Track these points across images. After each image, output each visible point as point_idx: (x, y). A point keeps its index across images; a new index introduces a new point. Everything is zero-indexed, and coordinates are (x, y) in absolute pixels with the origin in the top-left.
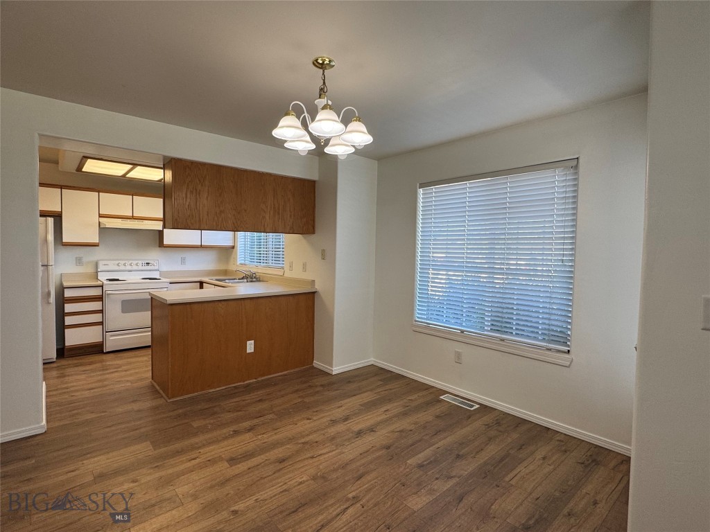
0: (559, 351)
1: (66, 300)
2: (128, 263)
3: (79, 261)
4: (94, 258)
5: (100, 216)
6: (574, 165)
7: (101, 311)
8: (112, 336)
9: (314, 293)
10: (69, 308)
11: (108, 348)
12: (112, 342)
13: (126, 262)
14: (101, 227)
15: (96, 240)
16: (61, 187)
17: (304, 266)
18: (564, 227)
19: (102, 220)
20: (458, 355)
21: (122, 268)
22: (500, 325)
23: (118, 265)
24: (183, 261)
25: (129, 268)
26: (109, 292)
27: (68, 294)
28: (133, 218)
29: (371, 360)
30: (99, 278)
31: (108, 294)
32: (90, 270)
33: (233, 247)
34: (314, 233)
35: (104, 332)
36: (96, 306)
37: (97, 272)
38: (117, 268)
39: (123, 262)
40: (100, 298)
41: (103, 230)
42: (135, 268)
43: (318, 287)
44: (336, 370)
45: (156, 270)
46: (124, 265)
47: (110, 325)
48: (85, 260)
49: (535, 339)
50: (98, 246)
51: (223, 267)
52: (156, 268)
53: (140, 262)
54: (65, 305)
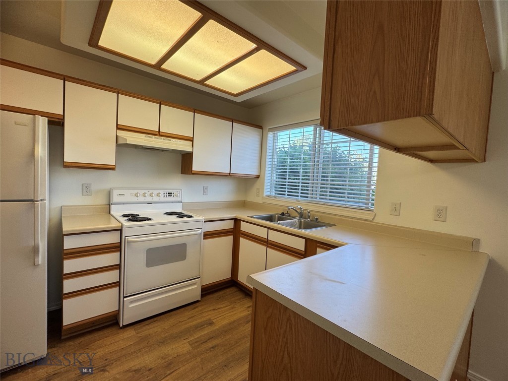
1: (67, 254)
2: (148, 193)
3: (86, 189)
4: (107, 186)
5: (119, 128)
7: (118, 267)
8: (132, 302)
10: (70, 266)
11: (126, 319)
12: (132, 311)
13: (146, 191)
14: (120, 142)
15: (112, 162)
16: (65, 78)
17: (441, 213)
19: (121, 133)
21: (141, 199)
23: (136, 195)
24: (205, 191)
25: (149, 199)
26: (130, 239)
27: (69, 244)
28: (159, 134)
30: (112, 213)
31: (129, 242)
32: (101, 201)
33: (258, 177)
35: (120, 298)
36: (110, 259)
37: (109, 205)
38: (135, 199)
39: (142, 192)
40: (117, 248)
41: (122, 147)
42: (156, 199)
45: (179, 202)
46: (144, 195)
47: (130, 286)
48: (94, 187)
50: (113, 169)
51: (241, 198)
52: (179, 199)
53: (162, 192)
54: (65, 262)
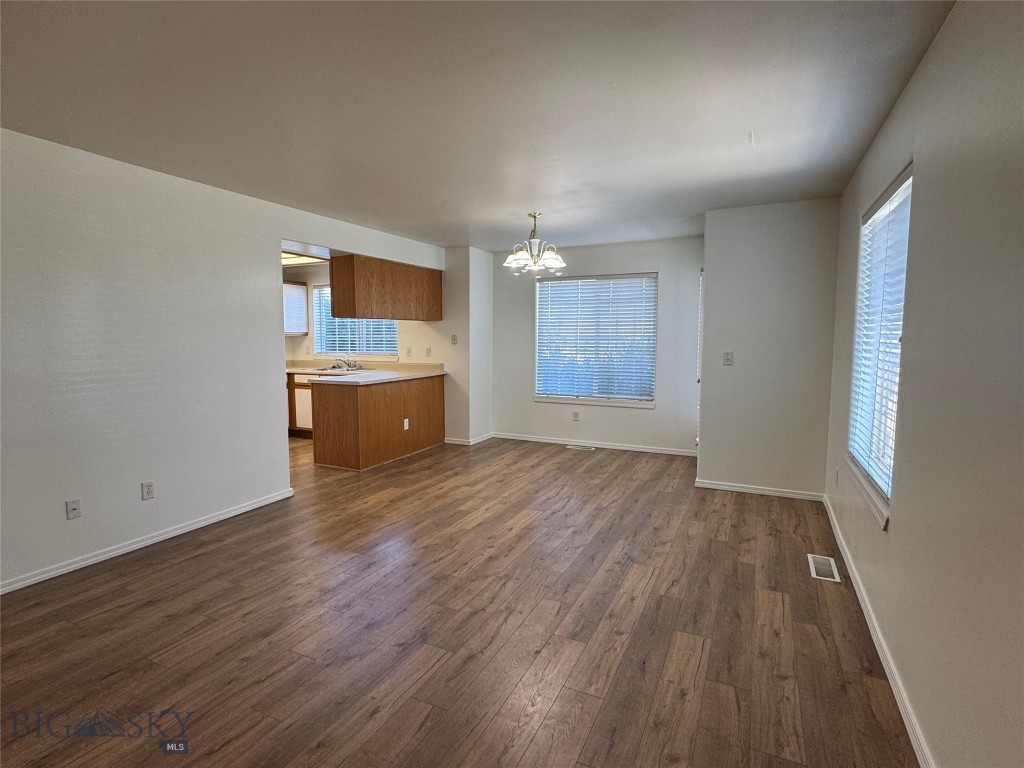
0: (647, 400)
6: (655, 276)
9: (443, 375)
17: (429, 352)
18: (650, 302)
20: (576, 415)
22: (606, 388)
29: (492, 434)
33: (306, 334)
34: (441, 320)
43: (447, 370)
44: (473, 441)
49: (631, 394)
